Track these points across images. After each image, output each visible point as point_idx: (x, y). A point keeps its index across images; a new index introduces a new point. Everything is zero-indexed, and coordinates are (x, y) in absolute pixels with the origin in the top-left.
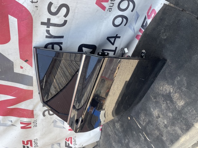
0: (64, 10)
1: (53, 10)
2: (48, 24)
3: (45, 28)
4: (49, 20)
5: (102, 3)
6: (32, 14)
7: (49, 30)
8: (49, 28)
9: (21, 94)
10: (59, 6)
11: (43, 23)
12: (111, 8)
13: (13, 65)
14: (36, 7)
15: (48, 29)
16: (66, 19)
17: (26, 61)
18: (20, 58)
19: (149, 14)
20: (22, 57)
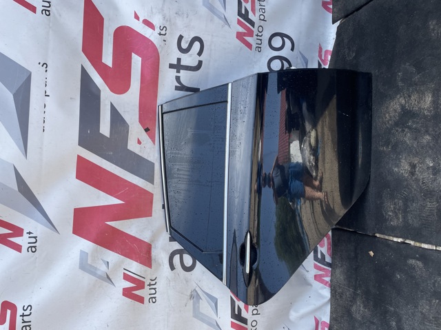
0: (197, 45)
1: (184, 45)
2: (178, 66)
3: (173, 72)
4: (179, 60)
5: (245, 38)
6: (159, 50)
7: (179, 77)
8: (179, 72)
9: (133, 196)
10: (190, 40)
11: (171, 66)
12: (260, 46)
13: (128, 132)
14: (165, 41)
15: (178, 75)
16: (201, 58)
17: (147, 130)
18: (140, 122)
19: (323, 58)
20: (141, 121)
